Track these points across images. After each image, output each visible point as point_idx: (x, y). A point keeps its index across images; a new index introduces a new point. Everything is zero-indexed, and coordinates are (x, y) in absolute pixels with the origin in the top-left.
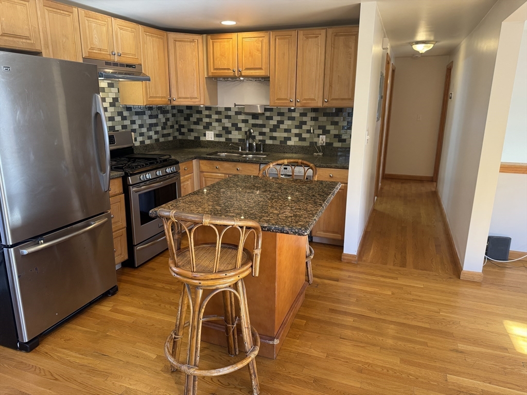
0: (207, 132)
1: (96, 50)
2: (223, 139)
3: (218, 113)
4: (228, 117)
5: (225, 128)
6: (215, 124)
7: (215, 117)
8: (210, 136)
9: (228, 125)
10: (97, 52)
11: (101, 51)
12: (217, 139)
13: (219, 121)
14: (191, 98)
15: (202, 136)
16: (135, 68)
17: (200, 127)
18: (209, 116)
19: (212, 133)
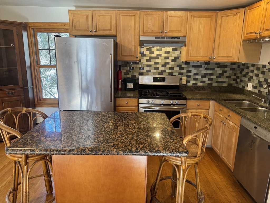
0: (249, 84)
1: (150, 31)
2: (256, 91)
3: (258, 69)
4: (263, 73)
5: (260, 82)
6: (255, 78)
7: (256, 72)
8: (250, 87)
9: (262, 80)
10: (150, 32)
11: (153, 31)
12: (253, 90)
13: (257, 75)
14: (227, 57)
15: (246, 86)
16: (180, 39)
17: (246, 79)
18: (252, 71)
19: (252, 84)
